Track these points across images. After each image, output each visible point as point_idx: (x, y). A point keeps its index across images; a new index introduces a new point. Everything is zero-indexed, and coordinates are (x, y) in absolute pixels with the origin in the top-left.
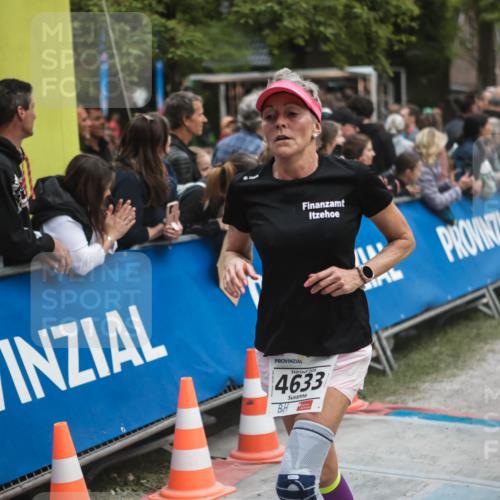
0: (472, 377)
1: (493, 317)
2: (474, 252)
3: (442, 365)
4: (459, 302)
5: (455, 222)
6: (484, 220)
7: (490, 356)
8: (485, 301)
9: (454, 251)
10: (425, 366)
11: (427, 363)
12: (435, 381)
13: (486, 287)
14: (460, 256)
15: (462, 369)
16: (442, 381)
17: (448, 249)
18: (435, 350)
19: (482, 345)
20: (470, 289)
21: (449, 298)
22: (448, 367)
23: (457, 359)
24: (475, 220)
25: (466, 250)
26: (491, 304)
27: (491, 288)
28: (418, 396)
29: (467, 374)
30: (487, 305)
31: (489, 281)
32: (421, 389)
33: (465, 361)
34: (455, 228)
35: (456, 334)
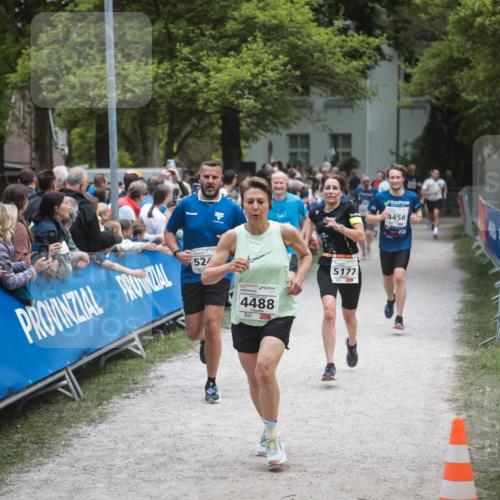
0: (59, 464)
1: (73, 400)
2: (52, 333)
3: (27, 454)
4: (39, 385)
5: (33, 302)
6: (62, 300)
7: (75, 440)
8: (64, 382)
9: (33, 333)
10: (9, 456)
11: (11, 452)
12: (21, 471)
13: (66, 368)
14: (40, 338)
15: (48, 457)
16: (29, 471)
17: (27, 330)
18: (17, 437)
19: (65, 429)
20: (50, 372)
21: (30, 382)
22: (33, 454)
23: (42, 446)
24: (53, 300)
25: (45, 331)
26: (71, 385)
27: (70, 369)
28: (6, 489)
29: (54, 461)
30: (66, 387)
31: (68, 363)
32: (8, 481)
33: (49, 448)
34: (33, 308)
35: (37, 419)
